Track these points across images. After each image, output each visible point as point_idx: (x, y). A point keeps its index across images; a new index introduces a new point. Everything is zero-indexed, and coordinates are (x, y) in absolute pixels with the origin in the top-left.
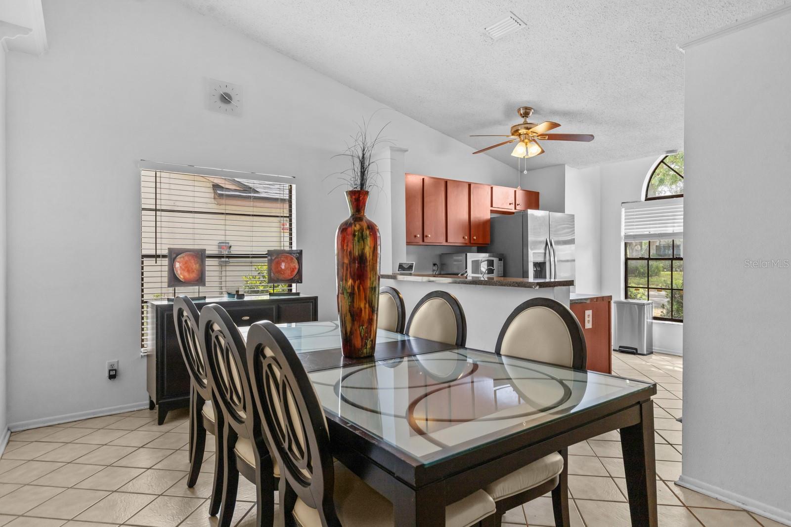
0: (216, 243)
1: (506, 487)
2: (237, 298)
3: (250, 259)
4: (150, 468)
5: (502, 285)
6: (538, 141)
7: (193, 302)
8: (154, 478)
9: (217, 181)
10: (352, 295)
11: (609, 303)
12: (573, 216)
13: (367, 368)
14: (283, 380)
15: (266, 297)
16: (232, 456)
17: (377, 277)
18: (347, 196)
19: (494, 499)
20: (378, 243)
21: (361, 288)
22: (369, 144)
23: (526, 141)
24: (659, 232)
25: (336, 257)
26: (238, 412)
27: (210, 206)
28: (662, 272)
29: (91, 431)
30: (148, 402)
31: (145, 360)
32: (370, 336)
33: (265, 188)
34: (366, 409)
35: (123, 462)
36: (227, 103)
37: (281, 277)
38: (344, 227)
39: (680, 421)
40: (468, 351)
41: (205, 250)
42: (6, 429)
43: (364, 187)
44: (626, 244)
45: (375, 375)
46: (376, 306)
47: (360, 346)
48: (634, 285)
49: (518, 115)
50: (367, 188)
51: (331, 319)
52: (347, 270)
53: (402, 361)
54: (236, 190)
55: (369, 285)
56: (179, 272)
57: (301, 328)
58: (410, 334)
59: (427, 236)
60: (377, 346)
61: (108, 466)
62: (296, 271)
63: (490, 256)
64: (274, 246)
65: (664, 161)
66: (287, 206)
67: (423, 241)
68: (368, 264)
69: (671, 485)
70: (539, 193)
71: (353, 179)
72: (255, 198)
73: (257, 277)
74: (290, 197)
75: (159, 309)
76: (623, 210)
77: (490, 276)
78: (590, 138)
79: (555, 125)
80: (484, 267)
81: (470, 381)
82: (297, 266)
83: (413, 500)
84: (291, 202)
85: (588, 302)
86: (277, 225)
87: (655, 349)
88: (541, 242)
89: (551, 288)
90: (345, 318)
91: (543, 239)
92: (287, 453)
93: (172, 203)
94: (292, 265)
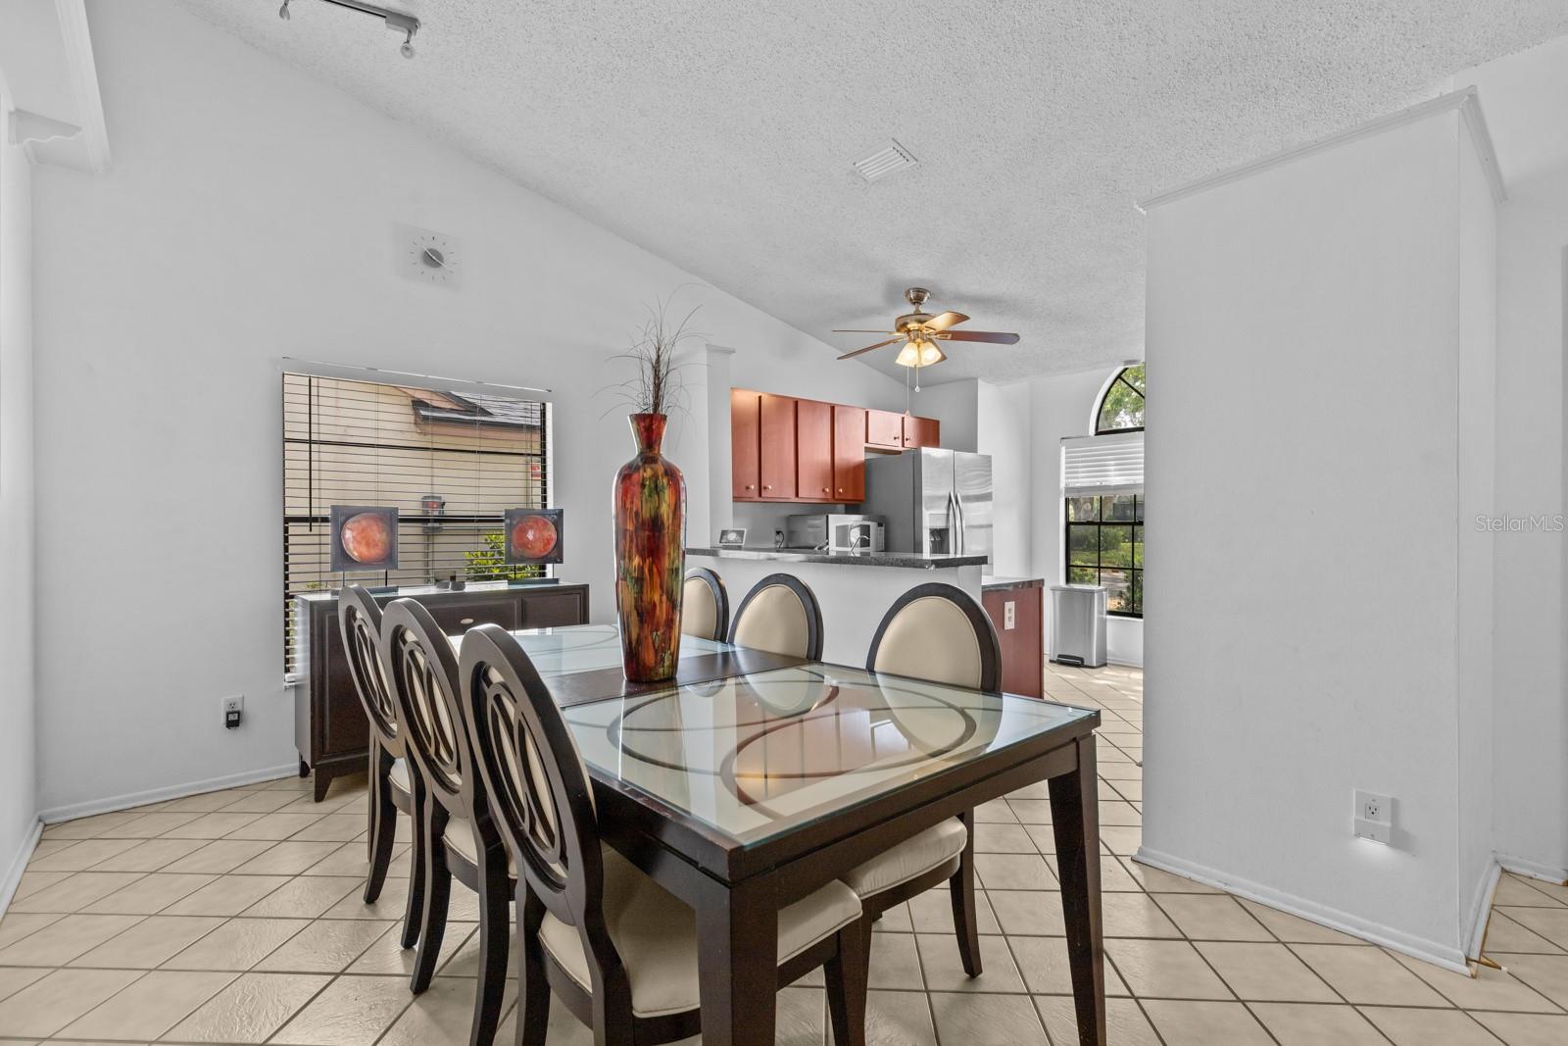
0: (419, 497)
1: (880, 876)
2: (453, 589)
3: (476, 524)
4: (299, 875)
5: (879, 563)
6: (935, 340)
7: (373, 596)
8: (306, 889)
9: (419, 395)
10: (639, 581)
11: (1040, 591)
12: (988, 459)
13: (664, 698)
14: (520, 721)
15: (502, 586)
16: (440, 849)
17: (681, 552)
18: (632, 422)
19: (860, 896)
20: (683, 498)
21: (655, 570)
22: (667, 339)
23: (919, 340)
25: (614, 521)
26: (449, 776)
27: (408, 436)
28: (1123, 544)
29: (195, 816)
30: (297, 764)
31: (292, 693)
32: (668, 646)
33: (502, 408)
34: (663, 765)
35: (250, 868)
36: (436, 267)
37: (528, 553)
38: (626, 472)
39: (1140, 765)
40: (825, 667)
41: (397, 509)
42: (36, 818)
43: (660, 408)
44: (1067, 501)
45: (677, 710)
46: (679, 600)
47: (653, 664)
48: (1079, 563)
49: (906, 300)
50: (663, 410)
51: (609, 622)
52: (631, 541)
53: (724, 686)
54: (452, 410)
55: (667, 565)
56: (351, 546)
57: (561, 636)
58: (735, 643)
59: (765, 488)
60: (680, 663)
61: (223, 875)
62: (553, 544)
63: (864, 520)
64: (516, 502)
65: (1123, 376)
66: (537, 437)
67: (760, 495)
68: (666, 531)
69: (1127, 861)
70: (938, 422)
71: (641, 396)
72: (484, 423)
73: (489, 554)
74: (544, 422)
75: (315, 607)
76: (1063, 449)
77: (865, 550)
78: (1011, 339)
79: (962, 318)
80: (855, 536)
81: (834, 712)
82: (554, 536)
83: (726, 902)
84: (545, 432)
85: (1011, 588)
86: (522, 468)
88: (941, 498)
89: (953, 568)
90: (628, 619)
91: (944, 492)
92: (528, 839)
93: (340, 430)
94: (546, 534)
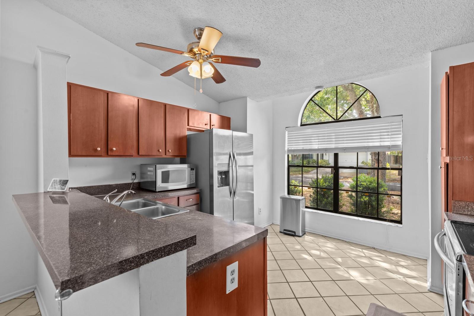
12: (251, 136)
23: (201, 60)
24: (309, 148)
44: (288, 156)
59: (111, 149)
67: (107, 154)
70: (230, 118)
76: (287, 132)
78: (255, 63)
87: (307, 230)
88: (225, 154)
91: (227, 152)
